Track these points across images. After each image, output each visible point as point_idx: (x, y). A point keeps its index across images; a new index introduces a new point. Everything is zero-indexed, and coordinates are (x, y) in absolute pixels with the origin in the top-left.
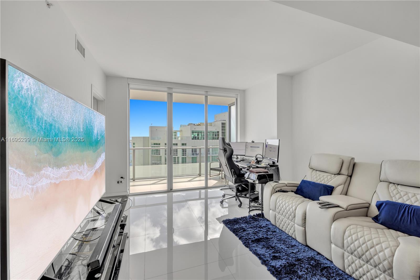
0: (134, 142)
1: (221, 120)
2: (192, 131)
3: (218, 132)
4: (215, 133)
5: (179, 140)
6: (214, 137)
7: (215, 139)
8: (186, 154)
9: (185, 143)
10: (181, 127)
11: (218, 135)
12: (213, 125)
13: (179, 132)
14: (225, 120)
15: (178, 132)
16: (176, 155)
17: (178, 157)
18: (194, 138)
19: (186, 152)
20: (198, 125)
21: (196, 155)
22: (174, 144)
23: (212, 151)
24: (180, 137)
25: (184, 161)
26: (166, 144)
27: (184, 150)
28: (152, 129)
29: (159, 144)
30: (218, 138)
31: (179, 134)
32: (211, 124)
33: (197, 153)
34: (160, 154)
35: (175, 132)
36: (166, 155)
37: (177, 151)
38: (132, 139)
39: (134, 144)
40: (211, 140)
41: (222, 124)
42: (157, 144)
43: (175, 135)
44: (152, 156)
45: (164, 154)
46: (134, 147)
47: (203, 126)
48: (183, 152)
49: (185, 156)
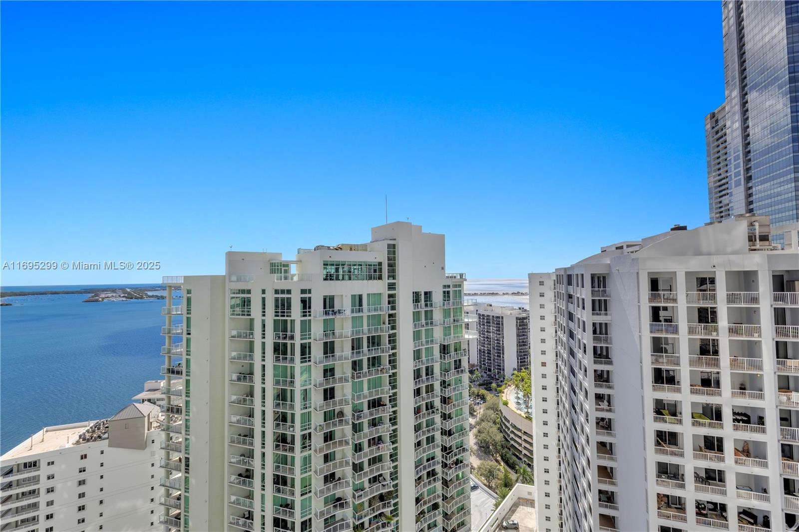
0: (189, 288)
1: (387, 239)
2: (323, 261)
3: (380, 264)
4: (374, 265)
5: (295, 282)
6: (373, 273)
7: (374, 279)
8: (309, 312)
9: (307, 288)
10: (298, 253)
11: (380, 270)
12: (369, 249)
13: (295, 265)
14: (395, 239)
16: (287, 316)
17: (291, 320)
18: (328, 277)
19: (310, 308)
20: (337, 250)
21: (332, 314)
22: (283, 292)
23: (369, 305)
24: (297, 276)
25: (306, 327)
26: (264, 292)
27: (306, 304)
28: (233, 259)
29: (249, 292)
30: (380, 278)
31: (294, 269)
32: (364, 248)
33: (336, 309)
34: (250, 315)
35: (286, 265)
36: (264, 315)
37: (289, 307)
38: (183, 282)
39: (189, 292)
40: (365, 281)
41: (389, 246)
42: (243, 291)
43: (286, 272)
44: (230, 318)
45: (261, 314)
46: (189, 300)
47: (347, 250)
48: (304, 307)
49: (307, 318)
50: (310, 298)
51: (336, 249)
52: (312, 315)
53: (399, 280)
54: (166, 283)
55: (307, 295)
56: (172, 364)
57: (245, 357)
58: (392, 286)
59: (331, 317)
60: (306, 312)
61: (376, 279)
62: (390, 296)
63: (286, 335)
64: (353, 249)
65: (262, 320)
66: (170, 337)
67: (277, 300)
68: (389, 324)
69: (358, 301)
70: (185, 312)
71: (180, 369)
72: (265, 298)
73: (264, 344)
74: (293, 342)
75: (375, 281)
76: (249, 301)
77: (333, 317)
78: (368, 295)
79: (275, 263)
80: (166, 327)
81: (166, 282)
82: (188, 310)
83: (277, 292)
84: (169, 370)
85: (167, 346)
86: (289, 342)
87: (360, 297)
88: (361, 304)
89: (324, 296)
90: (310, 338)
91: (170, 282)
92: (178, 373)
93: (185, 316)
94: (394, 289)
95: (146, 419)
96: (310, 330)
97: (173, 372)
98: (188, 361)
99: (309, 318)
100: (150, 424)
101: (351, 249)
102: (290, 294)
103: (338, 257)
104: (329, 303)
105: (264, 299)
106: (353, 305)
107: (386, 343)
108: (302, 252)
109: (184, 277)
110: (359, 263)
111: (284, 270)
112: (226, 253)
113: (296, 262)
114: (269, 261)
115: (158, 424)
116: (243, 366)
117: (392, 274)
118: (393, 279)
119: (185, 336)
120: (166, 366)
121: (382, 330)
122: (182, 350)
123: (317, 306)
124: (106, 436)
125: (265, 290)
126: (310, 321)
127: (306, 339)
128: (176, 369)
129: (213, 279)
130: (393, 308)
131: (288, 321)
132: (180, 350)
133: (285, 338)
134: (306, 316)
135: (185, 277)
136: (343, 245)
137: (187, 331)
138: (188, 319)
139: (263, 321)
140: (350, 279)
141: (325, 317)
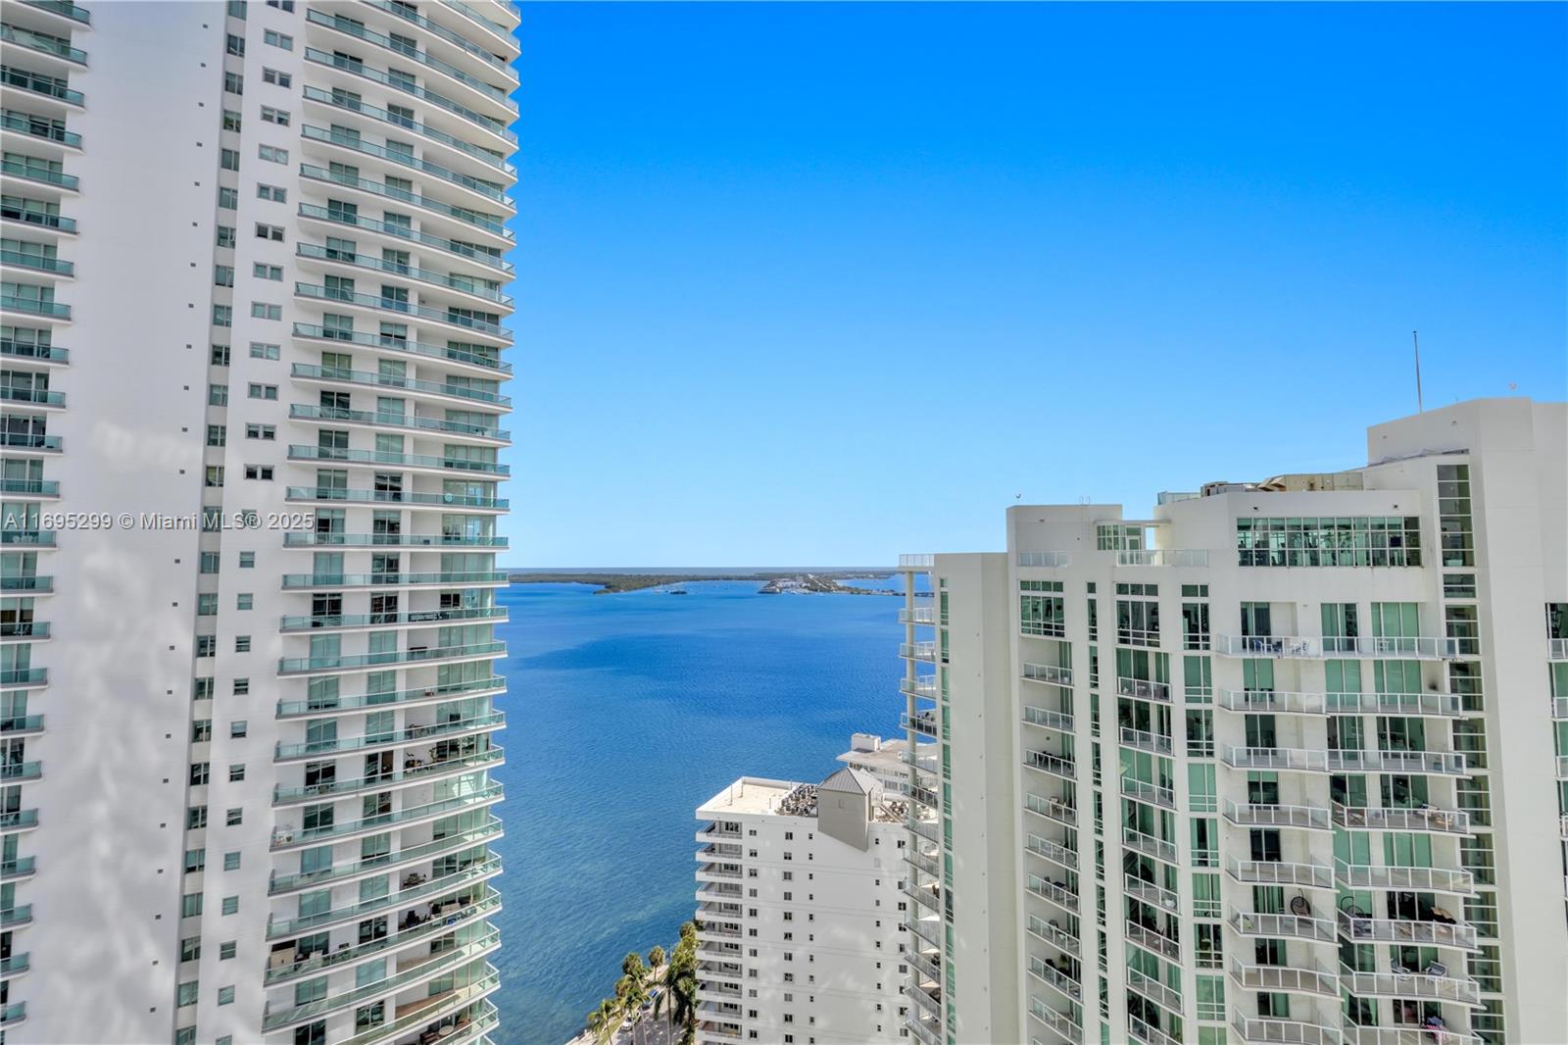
0: (943, 576)
1: (1436, 453)
2: (1238, 519)
3: (1412, 522)
4: (1391, 526)
5: (1152, 568)
6: (1388, 549)
7: (1393, 563)
8: (1206, 639)
9: (1198, 582)
10: (1160, 503)
11: (1414, 539)
12: (1366, 483)
13: (1153, 529)
14: (1464, 452)
15: (1147, 529)
16: (1150, 644)
17: (1158, 655)
18: (1254, 557)
19: (1206, 629)
20: (1269, 490)
21: (1269, 649)
22: (1136, 589)
23: (1377, 632)
24: (1159, 554)
25: (1198, 675)
26: (1092, 588)
27: (1197, 622)
28: (1022, 519)
29: (1059, 587)
30: (1414, 560)
31: (1151, 540)
32: (1353, 481)
33: (1275, 637)
34: (1062, 635)
35: (1135, 531)
36: (1094, 638)
37: (1154, 625)
38: (933, 564)
39: (942, 583)
40: (1365, 571)
41: (1443, 471)
42: (1047, 586)
43: (1135, 545)
44: (1023, 638)
45: (1087, 634)
46: (944, 598)
47: (1301, 489)
48: (1193, 628)
49: (1200, 653)
50: (1205, 608)
51: (1265, 489)
52: (1212, 647)
53: (1486, 567)
54: (904, 567)
55: (1199, 600)
56: (917, 713)
57: (1054, 721)
58: (1460, 585)
59: (1265, 655)
60: (1196, 639)
61: (1401, 564)
62: (1454, 612)
63: (1147, 685)
64: (1318, 486)
65: (1091, 647)
66: (913, 662)
67: (1122, 605)
68: (1454, 690)
69: (1344, 623)
70: (937, 620)
71: (930, 724)
72: (1095, 600)
73: (1095, 699)
74: (1164, 703)
75: (1397, 571)
76: (1060, 607)
77: (1272, 656)
78: (1376, 606)
79: (1104, 527)
80: (907, 644)
81: (905, 565)
82: (942, 617)
83: (1122, 589)
84: (913, 721)
85: (908, 678)
86: (1154, 703)
87: (1350, 610)
88: (1351, 629)
89: (1242, 603)
90: (1209, 701)
91: (910, 564)
92: (930, 730)
93: (938, 627)
94: (1470, 592)
95: (867, 798)
96: (1208, 682)
97: (920, 727)
98: (944, 709)
99: (1206, 653)
100: (872, 809)
101: (1312, 487)
102: (1156, 594)
103: (1276, 507)
104: (1257, 621)
105: (1092, 604)
106: (1328, 628)
107: (1446, 745)
108: (1169, 500)
109: (936, 555)
110: (1341, 522)
111: (1131, 541)
112: (1008, 509)
113: (1156, 524)
114: (1095, 522)
115: (884, 813)
116: (1048, 739)
117: (1459, 547)
118: (1464, 564)
119: (939, 664)
120: (908, 714)
121: (1430, 707)
122: (934, 688)
123: (1225, 625)
124: (814, 811)
125: (1094, 584)
126: (1207, 660)
127: (1199, 700)
128: (925, 722)
129: (987, 559)
130: (1468, 647)
131: (1151, 655)
132: (930, 689)
133: (1145, 693)
134: (1197, 647)
135: (938, 557)
136: (1285, 477)
137: (943, 655)
138: (944, 635)
139: (1093, 650)
140: (1314, 562)
141: (1249, 655)
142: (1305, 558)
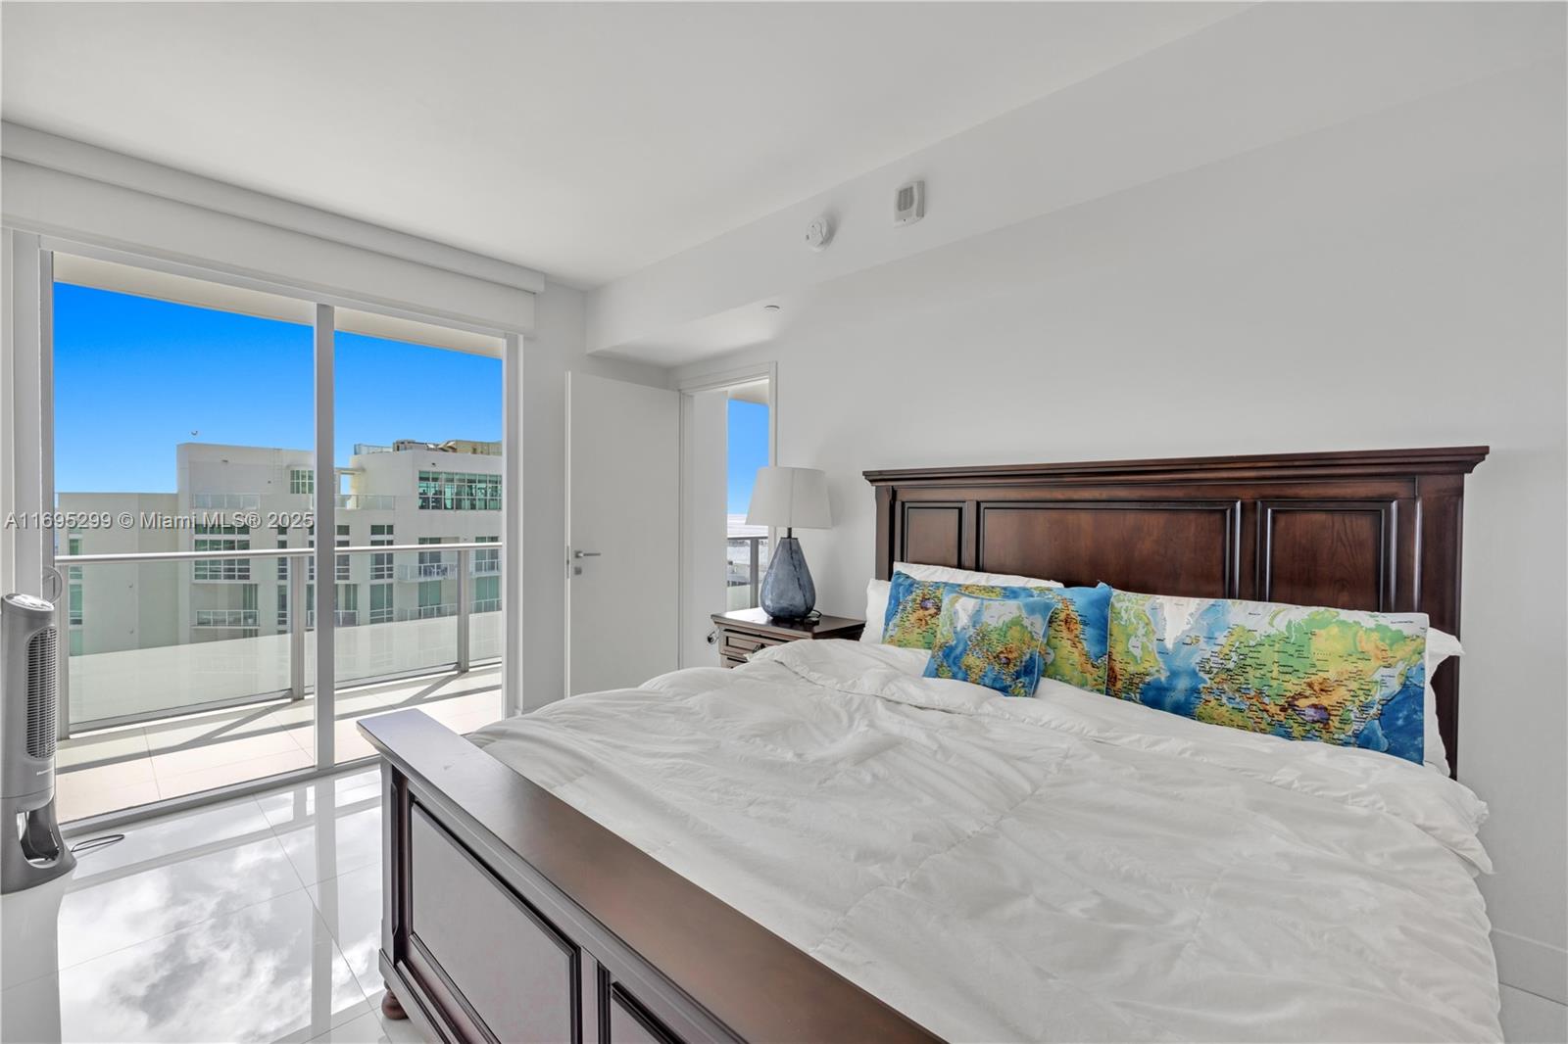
8: (390, 570)
9: (385, 522)
13: (349, 476)
18: (431, 503)
19: (390, 565)
20: (445, 451)
21: (438, 573)
24: (353, 499)
25: (382, 599)
26: (282, 530)
29: (245, 530)
33: (444, 564)
34: (248, 578)
36: (284, 578)
42: (230, 529)
45: (275, 574)
47: (467, 452)
49: (385, 581)
51: (442, 449)
52: (395, 575)
55: (385, 537)
59: (436, 578)
60: (382, 570)
64: (479, 450)
65: (279, 587)
77: (440, 578)
79: (298, 472)
90: (391, 619)
96: (390, 604)
99: (389, 581)
101: (475, 451)
102: (347, 533)
103: (448, 464)
108: (364, 450)
110: (492, 479)
113: (351, 471)
114: (288, 467)
126: (390, 586)
127: (382, 620)
129: (146, 501)
131: (339, 587)
134: (382, 577)
136: (456, 441)
139: (281, 588)
140: (473, 507)
141: (423, 579)
142: (466, 503)
